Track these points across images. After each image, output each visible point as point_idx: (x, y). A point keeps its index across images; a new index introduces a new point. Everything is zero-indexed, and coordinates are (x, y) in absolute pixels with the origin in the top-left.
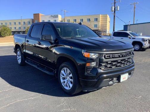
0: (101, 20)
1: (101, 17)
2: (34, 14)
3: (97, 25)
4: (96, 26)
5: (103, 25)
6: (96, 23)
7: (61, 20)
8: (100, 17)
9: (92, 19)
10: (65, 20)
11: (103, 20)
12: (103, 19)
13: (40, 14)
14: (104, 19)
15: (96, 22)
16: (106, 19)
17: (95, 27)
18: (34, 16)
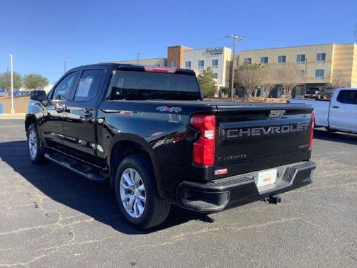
0: (335, 60)
1: (336, 49)
2: (169, 48)
3: (323, 71)
4: (320, 73)
5: (340, 71)
6: (320, 66)
7: (230, 60)
8: (334, 52)
9: (311, 56)
10: (238, 59)
11: (342, 59)
12: (341, 57)
13: (183, 48)
14: (344, 57)
15: (322, 64)
16: (349, 56)
17: (317, 75)
18: (169, 53)
